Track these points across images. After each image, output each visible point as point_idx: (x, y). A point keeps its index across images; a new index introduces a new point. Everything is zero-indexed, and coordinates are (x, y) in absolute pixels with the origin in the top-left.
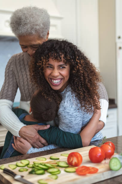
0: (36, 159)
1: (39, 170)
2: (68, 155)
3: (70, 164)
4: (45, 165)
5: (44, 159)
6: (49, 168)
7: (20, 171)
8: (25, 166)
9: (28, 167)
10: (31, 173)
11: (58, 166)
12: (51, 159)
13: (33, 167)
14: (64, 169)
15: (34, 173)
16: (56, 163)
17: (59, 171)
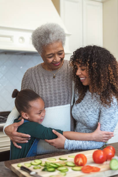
0: (47, 159)
1: (50, 168)
2: (74, 157)
3: (76, 164)
4: (55, 164)
5: (54, 160)
6: (59, 166)
7: (34, 168)
8: (38, 165)
9: (41, 165)
10: (43, 170)
11: (66, 165)
12: (60, 159)
13: (45, 166)
14: (71, 168)
15: (46, 170)
16: (65, 163)
17: (67, 169)
